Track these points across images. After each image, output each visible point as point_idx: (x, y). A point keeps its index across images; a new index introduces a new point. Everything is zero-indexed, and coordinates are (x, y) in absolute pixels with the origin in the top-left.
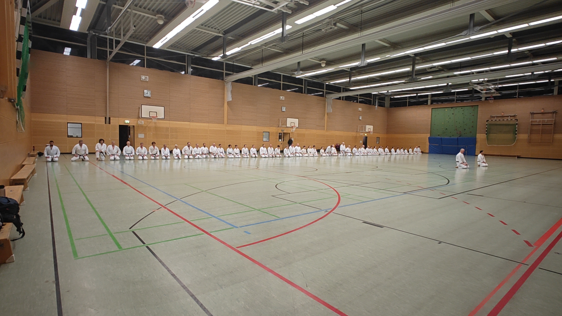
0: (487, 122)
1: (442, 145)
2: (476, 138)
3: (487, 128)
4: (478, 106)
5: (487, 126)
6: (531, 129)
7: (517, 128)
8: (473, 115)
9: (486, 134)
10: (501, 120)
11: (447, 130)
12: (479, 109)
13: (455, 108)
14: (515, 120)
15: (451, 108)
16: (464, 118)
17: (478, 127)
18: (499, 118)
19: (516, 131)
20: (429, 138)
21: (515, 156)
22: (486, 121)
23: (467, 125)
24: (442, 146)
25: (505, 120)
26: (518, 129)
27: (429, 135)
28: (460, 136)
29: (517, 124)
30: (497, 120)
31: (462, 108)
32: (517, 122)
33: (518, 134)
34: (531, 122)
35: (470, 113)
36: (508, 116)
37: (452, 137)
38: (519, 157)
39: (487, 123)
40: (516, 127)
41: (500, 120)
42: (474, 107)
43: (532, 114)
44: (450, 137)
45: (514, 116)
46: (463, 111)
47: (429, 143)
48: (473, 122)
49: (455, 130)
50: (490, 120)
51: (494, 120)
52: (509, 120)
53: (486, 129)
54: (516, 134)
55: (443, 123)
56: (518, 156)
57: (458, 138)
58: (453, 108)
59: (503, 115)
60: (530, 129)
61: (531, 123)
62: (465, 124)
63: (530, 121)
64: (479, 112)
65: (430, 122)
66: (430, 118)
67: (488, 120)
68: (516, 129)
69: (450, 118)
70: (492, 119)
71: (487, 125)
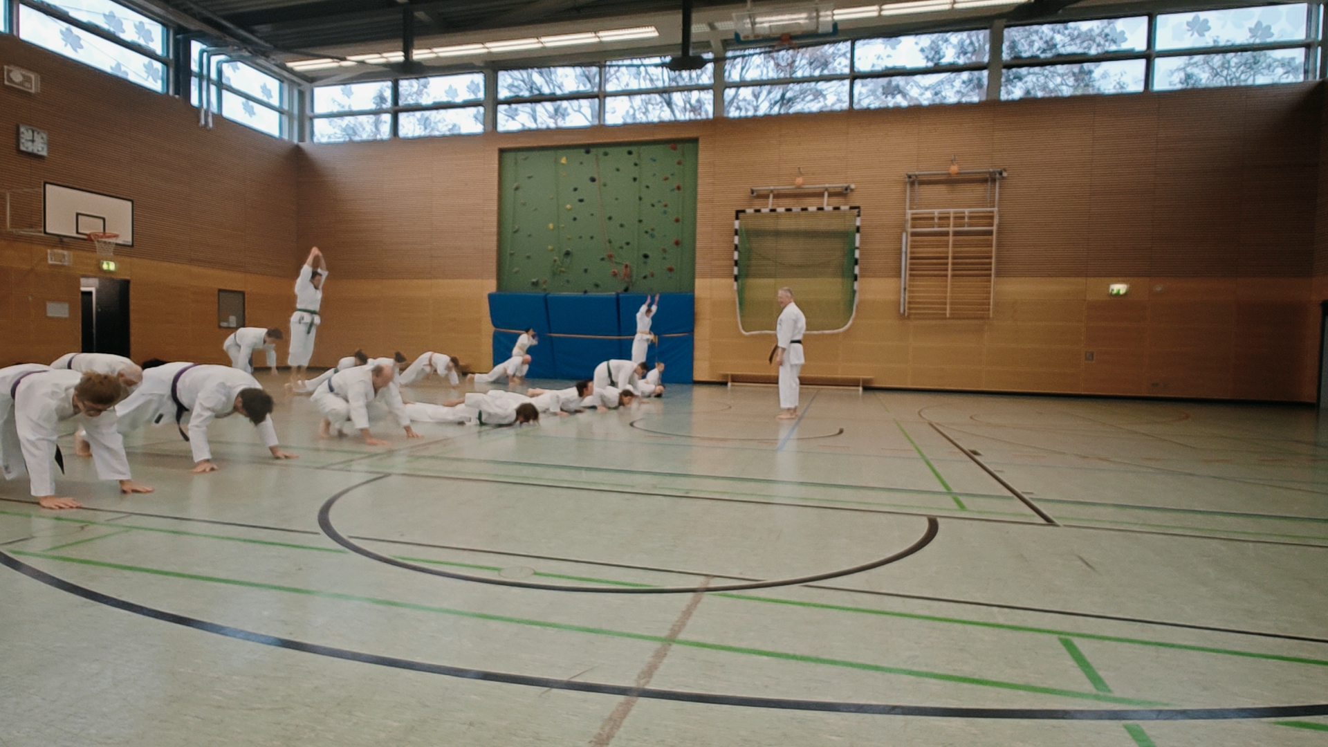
0: (737, 218)
1: (550, 333)
2: (691, 300)
3: (736, 248)
4: (695, 141)
5: (736, 240)
6: (911, 253)
7: (857, 248)
8: (679, 188)
9: (736, 278)
10: (796, 209)
11: (568, 260)
12: (702, 156)
13: (602, 150)
14: (852, 208)
15: (583, 151)
16: (640, 199)
17: (698, 244)
18: (788, 202)
19: (856, 262)
20: (492, 298)
21: (855, 383)
22: (734, 214)
23: (653, 236)
24: (551, 337)
25: (812, 209)
26: (861, 254)
27: (491, 286)
28: (626, 290)
29: (858, 229)
30: (781, 210)
31: (630, 153)
32: (858, 223)
33: (862, 276)
34: (913, 219)
35: (666, 179)
36: (821, 195)
37: (593, 294)
38: (868, 388)
39: (737, 224)
40: (854, 243)
41: (789, 210)
42: (679, 146)
43: (912, 184)
44: (585, 292)
45: (844, 193)
46: (636, 165)
47: (495, 324)
48: (677, 220)
49: (603, 259)
50: (750, 211)
51: (765, 210)
52: (828, 208)
53: (736, 255)
54: (855, 278)
55: (551, 226)
56: (865, 381)
57: (618, 299)
58: (593, 151)
59: (799, 187)
60: (909, 255)
61: (913, 226)
62: (647, 232)
63: (909, 217)
64: (700, 169)
65: (494, 218)
66: (495, 197)
67: (743, 211)
68: (853, 254)
69: (581, 201)
70: (757, 208)
71: (736, 233)
